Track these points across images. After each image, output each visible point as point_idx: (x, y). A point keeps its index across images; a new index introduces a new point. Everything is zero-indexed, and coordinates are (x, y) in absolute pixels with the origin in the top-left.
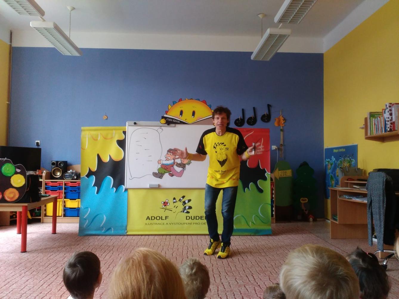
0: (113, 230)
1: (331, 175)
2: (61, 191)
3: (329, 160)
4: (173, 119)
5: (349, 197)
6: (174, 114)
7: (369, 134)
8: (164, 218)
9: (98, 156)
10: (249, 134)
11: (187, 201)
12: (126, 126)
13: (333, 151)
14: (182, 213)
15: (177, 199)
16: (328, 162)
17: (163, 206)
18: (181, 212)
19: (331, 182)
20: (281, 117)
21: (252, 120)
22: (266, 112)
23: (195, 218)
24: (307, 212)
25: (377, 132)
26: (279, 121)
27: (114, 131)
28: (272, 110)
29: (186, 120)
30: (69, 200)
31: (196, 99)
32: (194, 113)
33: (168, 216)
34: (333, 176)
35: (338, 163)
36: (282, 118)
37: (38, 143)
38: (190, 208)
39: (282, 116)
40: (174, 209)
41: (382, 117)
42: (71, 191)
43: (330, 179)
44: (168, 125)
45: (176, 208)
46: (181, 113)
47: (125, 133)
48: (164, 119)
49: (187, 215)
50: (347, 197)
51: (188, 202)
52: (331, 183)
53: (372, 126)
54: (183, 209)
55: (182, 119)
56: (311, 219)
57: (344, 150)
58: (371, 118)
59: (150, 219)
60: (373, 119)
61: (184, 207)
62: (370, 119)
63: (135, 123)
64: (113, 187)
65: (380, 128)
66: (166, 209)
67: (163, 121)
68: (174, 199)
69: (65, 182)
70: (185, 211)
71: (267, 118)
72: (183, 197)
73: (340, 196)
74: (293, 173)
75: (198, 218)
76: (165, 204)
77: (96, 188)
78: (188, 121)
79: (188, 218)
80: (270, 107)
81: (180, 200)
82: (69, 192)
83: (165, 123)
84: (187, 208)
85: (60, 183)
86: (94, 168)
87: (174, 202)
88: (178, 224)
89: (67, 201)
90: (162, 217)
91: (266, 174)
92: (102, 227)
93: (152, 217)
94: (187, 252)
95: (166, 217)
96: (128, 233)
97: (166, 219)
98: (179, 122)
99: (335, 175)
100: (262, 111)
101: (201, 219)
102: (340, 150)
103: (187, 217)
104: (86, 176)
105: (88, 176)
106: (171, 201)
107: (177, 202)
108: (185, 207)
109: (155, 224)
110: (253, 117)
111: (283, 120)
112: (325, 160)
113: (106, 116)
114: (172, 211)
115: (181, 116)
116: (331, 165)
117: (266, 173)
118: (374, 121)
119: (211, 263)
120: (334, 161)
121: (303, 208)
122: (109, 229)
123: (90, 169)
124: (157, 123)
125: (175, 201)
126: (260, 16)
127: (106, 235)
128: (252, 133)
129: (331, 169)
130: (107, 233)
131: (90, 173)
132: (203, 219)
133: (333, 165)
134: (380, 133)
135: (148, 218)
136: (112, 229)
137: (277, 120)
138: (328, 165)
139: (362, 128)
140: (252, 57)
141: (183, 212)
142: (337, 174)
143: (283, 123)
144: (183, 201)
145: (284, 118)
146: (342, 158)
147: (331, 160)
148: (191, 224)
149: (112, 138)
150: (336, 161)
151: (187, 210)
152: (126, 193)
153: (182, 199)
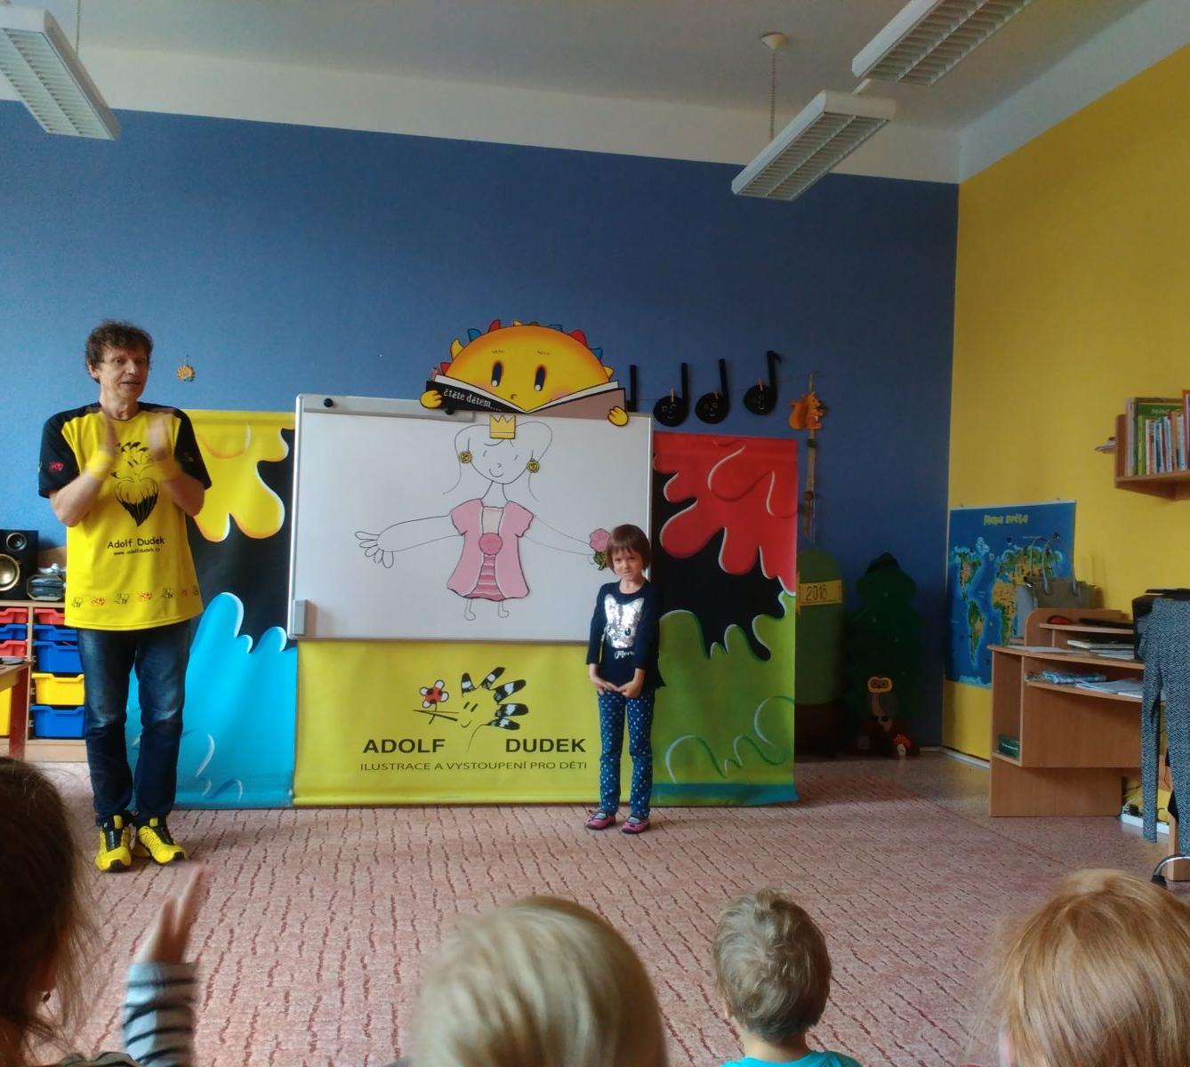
0: (244, 791)
1: (971, 599)
2: (22, 643)
3: (967, 550)
4: (467, 392)
5: (1063, 680)
6: (469, 373)
7: (1129, 472)
8: (427, 745)
10: (729, 457)
11: (512, 685)
12: (294, 411)
13: (983, 519)
14: (493, 727)
15: (477, 681)
16: (963, 556)
17: (427, 704)
18: (489, 724)
19: (972, 625)
20: (811, 398)
21: (715, 405)
22: (762, 379)
23: (539, 745)
24: (887, 726)
25: (1159, 465)
26: (805, 411)
27: (249, 430)
28: (783, 373)
29: (512, 398)
30: (51, 675)
31: (550, 327)
32: (541, 376)
33: (443, 740)
34: (978, 604)
35: (998, 560)
36: (813, 403)
38: (521, 710)
39: (816, 396)
40: (464, 716)
41: (1182, 418)
42: (60, 643)
43: (968, 614)
44: (450, 412)
45: (472, 710)
46: (497, 372)
47: (288, 435)
48: (436, 392)
49: (512, 734)
50: (1056, 681)
51: (514, 692)
52: (969, 628)
53: (1140, 444)
54: (496, 715)
55: (501, 394)
56: (901, 748)
57: (1025, 519)
58: (1140, 418)
59: (379, 748)
60: (1147, 422)
61: (498, 708)
62: (1136, 422)
63: (329, 403)
64: (241, 633)
65: (1170, 453)
66: (434, 715)
67: (431, 398)
68: (466, 678)
69: (34, 608)
70: (504, 722)
71: (763, 400)
72: (498, 672)
73: (1031, 675)
74: (846, 592)
75: (547, 745)
76: (432, 697)
78: (519, 403)
79: (513, 746)
80: (777, 362)
81: (486, 683)
82: (51, 646)
83: (439, 407)
84: (511, 709)
85: (16, 614)
87: (464, 691)
88: (476, 765)
89: (45, 679)
90: (420, 741)
91: (781, 598)
92: (203, 779)
93: (384, 742)
94: (538, 865)
95: (435, 741)
96: (297, 801)
97: (434, 751)
98: (487, 404)
99: (986, 603)
100: (749, 376)
101: (559, 750)
102: (1010, 519)
103: (508, 741)
106: (453, 686)
107: (474, 689)
108: (504, 708)
109: (395, 767)
110: (719, 396)
111: (819, 408)
112: (951, 549)
113: (188, 366)
114: (456, 720)
115: (495, 383)
116: (974, 566)
117: (782, 593)
118: (1151, 428)
119: (639, 903)
120: (987, 555)
121: (877, 710)
122: (228, 785)
124: (411, 404)
125: (466, 685)
126: (770, 41)
127: (217, 808)
128: (740, 451)
129: (973, 580)
130: (223, 798)
132: (567, 751)
133: (980, 569)
134: (1168, 471)
135: (371, 746)
136: (240, 783)
137: (798, 407)
138: (962, 568)
139: (1105, 450)
140: (738, 185)
141: (498, 724)
142: (995, 599)
143: (817, 418)
144: (496, 685)
145: (820, 402)
146: (1015, 547)
147: (972, 551)
148: (522, 766)
149: (240, 453)
150: (991, 555)
151: (508, 716)
152: (292, 653)
153: (492, 678)
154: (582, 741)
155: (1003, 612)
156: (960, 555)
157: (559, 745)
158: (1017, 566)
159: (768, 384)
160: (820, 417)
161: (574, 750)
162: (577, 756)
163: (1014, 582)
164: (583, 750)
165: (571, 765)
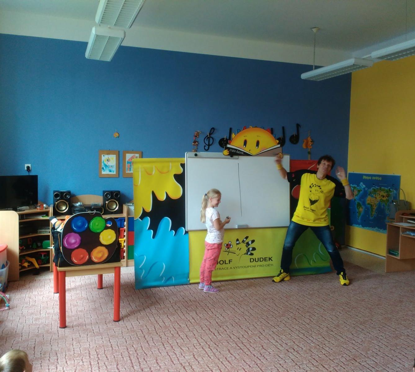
0: (174, 280)
1: (357, 201)
3: (356, 186)
4: (236, 150)
5: (414, 235)
6: (237, 144)
8: (227, 262)
9: (153, 194)
10: (311, 167)
11: (251, 241)
12: (185, 157)
13: (363, 177)
14: (246, 255)
15: (241, 241)
16: (354, 188)
17: (226, 249)
18: (245, 254)
19: (358, 209)
20: (309, 138)
21: (281, 141)
22: (294, 133)
23: (259, 260)
26: (307, 142)
27: (171, 164)
28: (301, 130)
29: (249, 151)
31: (261, 128)
32: (258, 144)
33: (232, 260)
34: (361, 203)
35: (369, 190)
36: (310, 140)
37: (28, 167)
38: (254, 249)
39: (310, 138)
40: (238, 252)
43: (356, 206)
44: (232, 156)
45: (240, 250)
46: (245, 143)
47: (183, 165)
48: (227, 150)
49: (251, 257)
50: (412, 234)
51: (252, 243)
54: (247, 251)
55: (246, 150)
57: (380, 179)
61: (247, 249)
63: (196, 155)
64: (171, 230)
66: (229, 252)
67: (226, 152)
68: (237, 240)
70: (249, 253)
71: (295, 139)
72: (247, 238)
73: (403, 232)
75: (262, 260)
76: (228, 247)
77: (152, 231)
78: (252, 152)
79: (252, 260)
80: (300, 128)
81: (243, 241)
83: (228, 155)
84: (251, 249)
86: (149, 209)
87: (237, 244)
88: (242, 267)
90: (225, 261)
92: (162, 277)
95: (229, 260)
96: (191, 282)
97: (229, 263)
98: (243, 153)
99: (364, 203)
101: (265, 261)
102: (374, 178)
103: (250, 259)
104: (140, 218)
105: (142, 217)
106: (234, 243)
107: (240, 243)
108: (249, 249)
109: (219, 269)
110: (282, 138)
111: (311, 142)
113: (117, 133)
114: (235, 253)
115: (245, 146)
116: (359, 191)
119: (331, 314)
120: (364, 188)
122: (169, 278)
123: (143, 210)
124: (220, 154)
125: (238, 242)
126: (314, 30)
127: (168, 286)
128: (314, 165)
129: (358, 195)
130: (168, 283)
131: (145, 214)
132: (267, 261)
136: (173, 277)
137: (305, 141)
141: (247, 254)
142: (367, 202)
143: (311, 144)
144: (246, 242)
145: (312, 140)
146: (376, 187)
147: (358, 186)
148: (254, 266)
149: (168, 172)
150: (366, 188)
151: (250, 251)
152: (187, 235)
153: (245, 240)
154: (271, 257)
155: (371, 206)
156: (353, 187)
157: (265, 259)
158: (377, 193)
159: (297, 134)
160: (312, 145)
161: (269, 260)
162: (270, 262)
163: (376, 198)
164: (272, 260)
165: (269, 265)
